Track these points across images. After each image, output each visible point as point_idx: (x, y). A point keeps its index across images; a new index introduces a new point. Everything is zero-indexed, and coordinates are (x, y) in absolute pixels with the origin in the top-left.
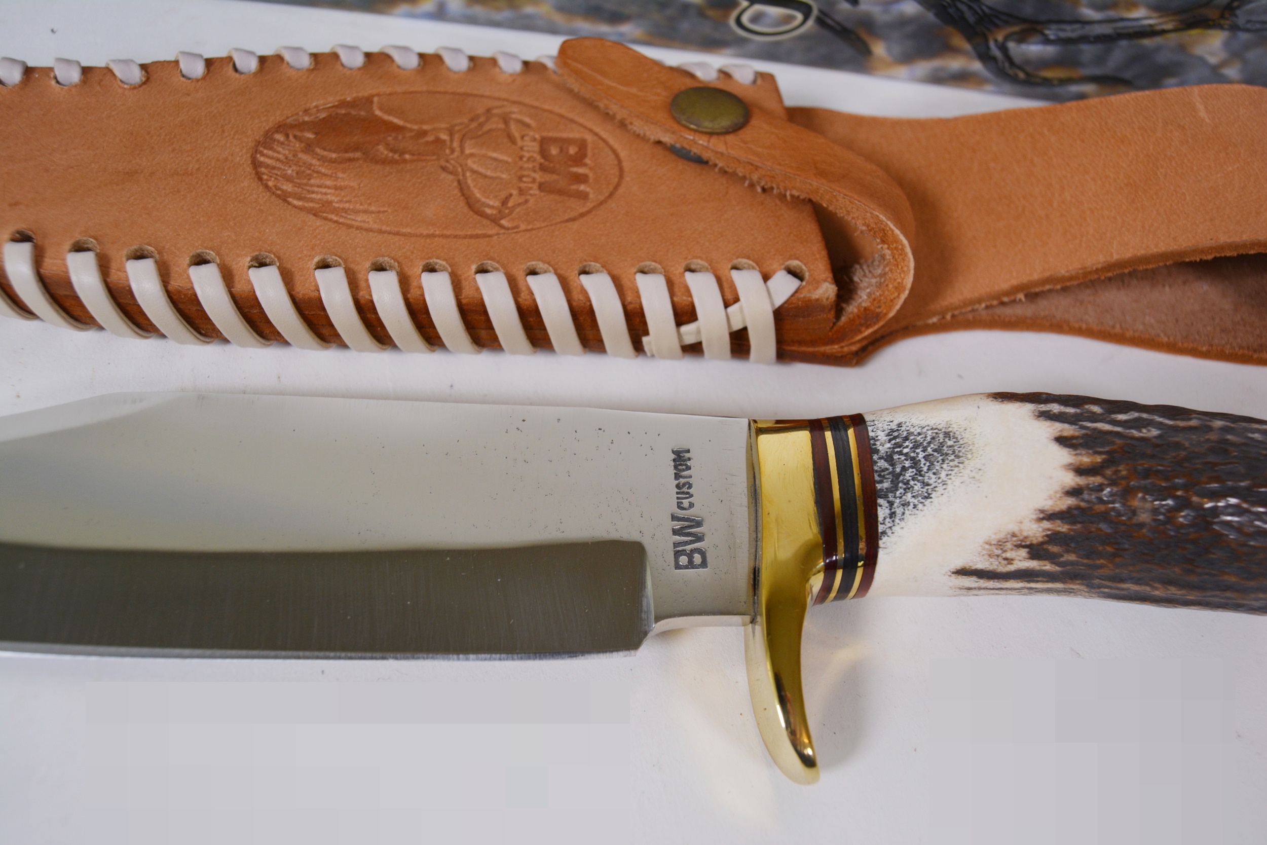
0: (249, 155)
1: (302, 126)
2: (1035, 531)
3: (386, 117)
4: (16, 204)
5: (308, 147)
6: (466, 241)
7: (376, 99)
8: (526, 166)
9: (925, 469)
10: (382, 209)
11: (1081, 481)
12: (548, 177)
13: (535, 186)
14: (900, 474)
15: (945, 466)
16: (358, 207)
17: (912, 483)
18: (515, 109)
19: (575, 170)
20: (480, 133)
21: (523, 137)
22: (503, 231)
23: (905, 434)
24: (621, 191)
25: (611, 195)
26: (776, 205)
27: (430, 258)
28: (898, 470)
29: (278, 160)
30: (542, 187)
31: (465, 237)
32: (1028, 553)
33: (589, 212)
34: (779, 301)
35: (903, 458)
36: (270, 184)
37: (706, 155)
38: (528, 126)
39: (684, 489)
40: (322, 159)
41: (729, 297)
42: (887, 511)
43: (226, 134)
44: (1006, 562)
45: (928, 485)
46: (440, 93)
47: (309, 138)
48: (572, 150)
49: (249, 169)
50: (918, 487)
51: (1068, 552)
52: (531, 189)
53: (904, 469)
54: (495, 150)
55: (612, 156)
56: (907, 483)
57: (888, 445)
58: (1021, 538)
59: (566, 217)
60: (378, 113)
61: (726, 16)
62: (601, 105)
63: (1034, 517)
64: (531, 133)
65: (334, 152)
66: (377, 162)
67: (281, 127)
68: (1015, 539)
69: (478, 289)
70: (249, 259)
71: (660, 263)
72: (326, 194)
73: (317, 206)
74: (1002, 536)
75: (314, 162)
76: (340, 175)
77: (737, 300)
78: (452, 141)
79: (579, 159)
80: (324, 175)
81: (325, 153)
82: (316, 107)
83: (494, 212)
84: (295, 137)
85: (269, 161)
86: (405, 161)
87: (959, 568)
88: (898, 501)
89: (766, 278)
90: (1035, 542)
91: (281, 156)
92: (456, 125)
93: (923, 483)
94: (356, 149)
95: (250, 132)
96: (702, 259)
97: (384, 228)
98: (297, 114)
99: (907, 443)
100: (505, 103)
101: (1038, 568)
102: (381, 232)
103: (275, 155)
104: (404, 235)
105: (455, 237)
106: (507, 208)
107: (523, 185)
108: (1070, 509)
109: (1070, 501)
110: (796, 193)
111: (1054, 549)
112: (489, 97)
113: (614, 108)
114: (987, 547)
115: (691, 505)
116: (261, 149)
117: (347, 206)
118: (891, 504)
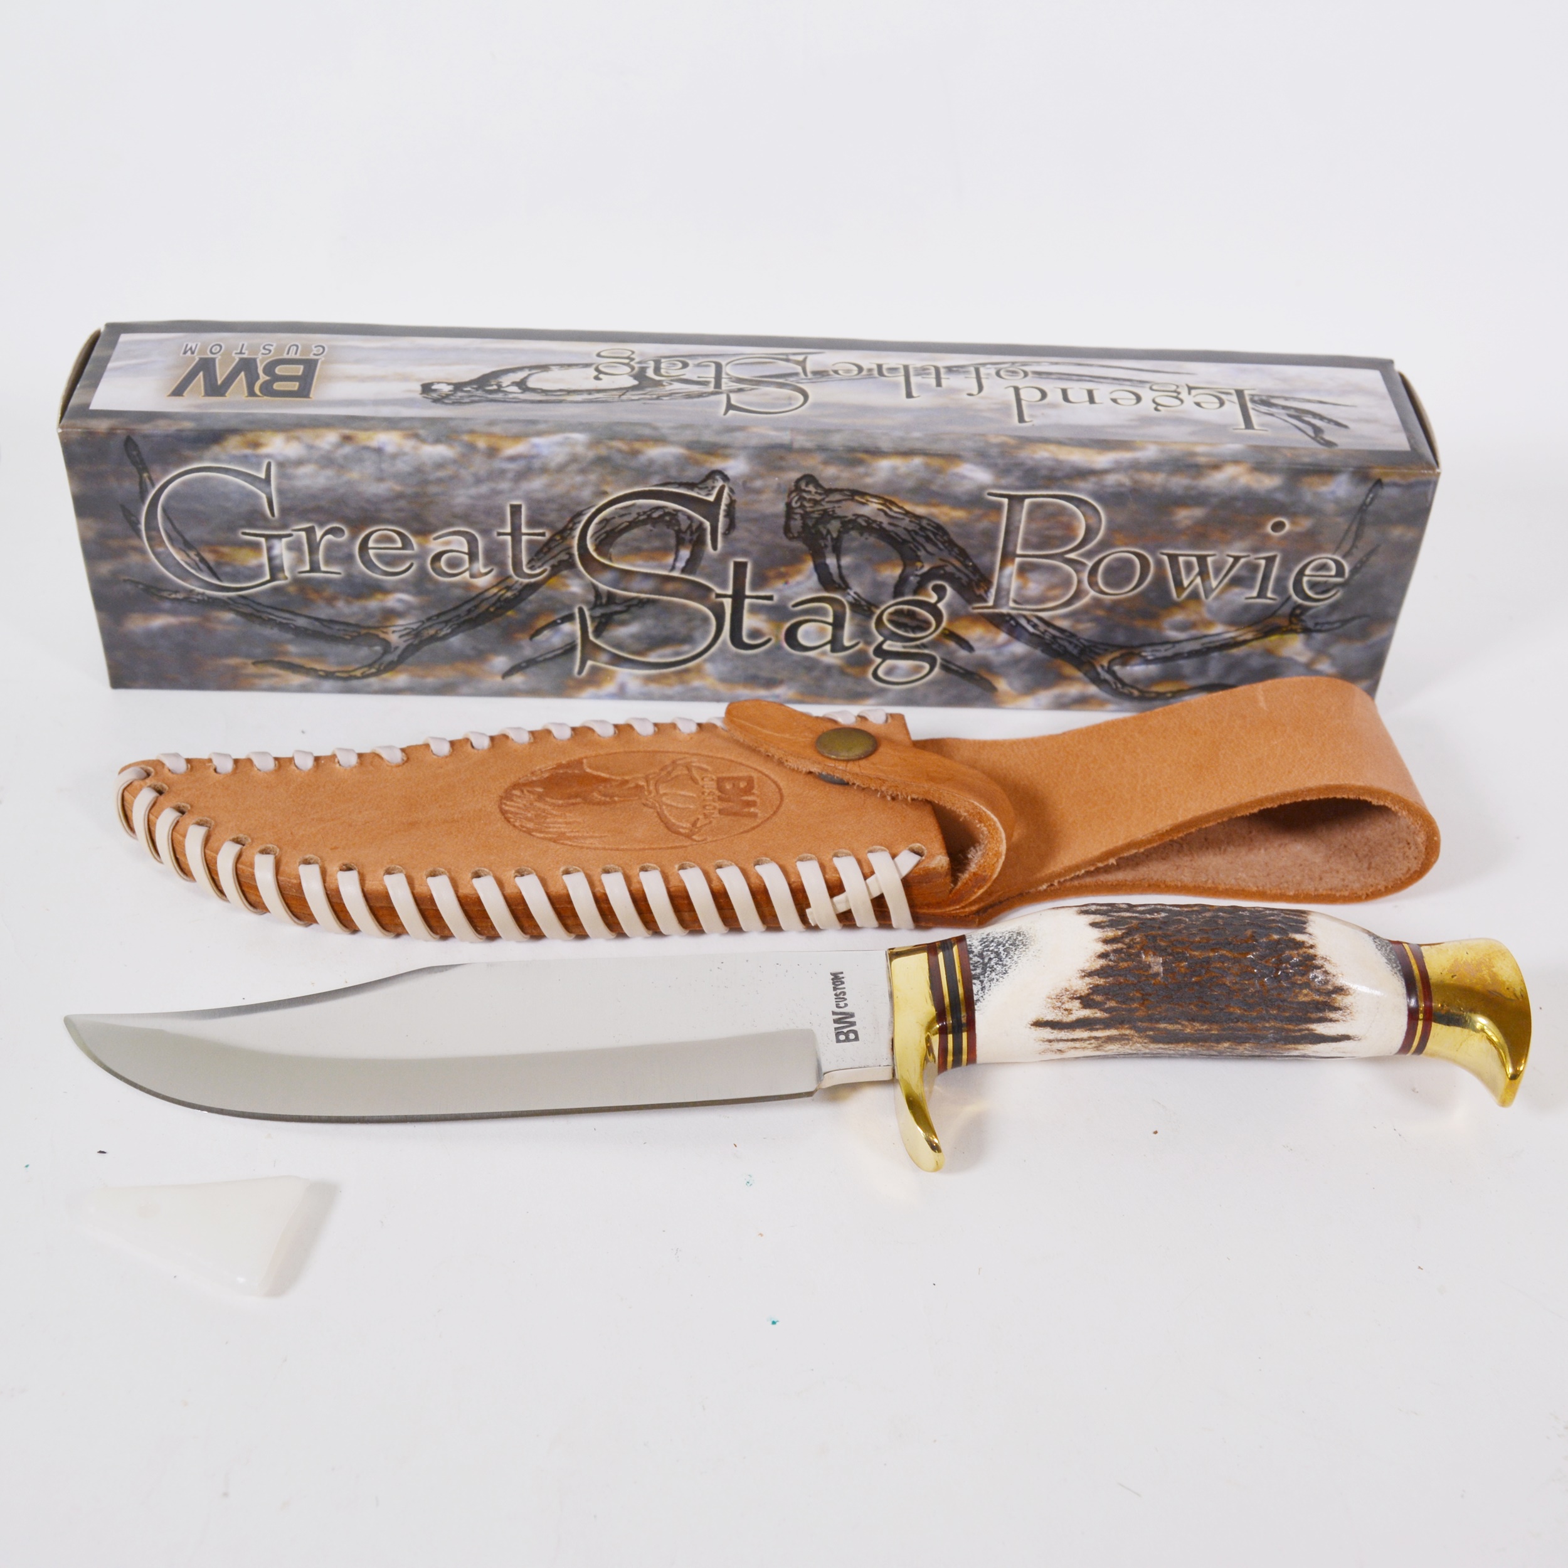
0: (497, 806)
1: (532, 783)
2: (1082, 986)
3: (595, 773)
4: (336, 848)
5: (540, 798)
6: (669, 851)
7: (585, 761)
8: (708, 798)
9: (1004, 957)
10: (603, 835)
11: (1109, 948)
12: (725, 805)
13: (716, 812)
14: (987, 964)
15: (1016, 952)
16: (585, 834)
17: (995, 966)
18: (695, 759)
19: (745, 798)
20: (669, 779)
21: (703, 779)
22: (695, 843)
23: (991, 939)
24: (782, 809)
25: (775, 813)
26: (903, 808)
27: (645, 862)
28: (986, 960)
29: (519, 808)
30: (721, 812)
31: (668, 848)
32: (1080, 1003)
33: (758, 826)
34: (904, 873)
35: (989, 953)
36: (517, 824)
37: (846, 778)
38: (706, 770)
39: (840, 997)
40: (553, 805)
41: (867, 871)
42: (980, 987)
43: (477, 793)
44: (1066, 1012)
45: (1006, 965)
46: (634, 752)
47: (539, 792)
48: (742, 785)
49: (499, 816)
50: (999, 968)
51: (1109, 999)
52: (713, 813)
53: (990, 959)
54: (682, 789)
55: (774, 786)
56: (993, 966)
57: (980, 947)
58: (1072, 992)
59: (741, 831)
60: (588, 770)
61: (865, 672)
62: (762, 750)
63: (1078, 975)
64: (709, 775)
65: (560, 799)
66: (594, 804)
67: (516, 786)
68: (1068, 993)
69: (681, 881)
70: (513, 872)
71: (814, 854)
72: (559, 828)
73: (555, 836)
74: (1058, 991)
75: (547, 807)
76: (568, 814)
77: (873, 873)
78: (648, 786)
79: (749, 790)
80: (556, 816)
81: (554, 801)
82: (540, 770)
83: (687, 831)
84: (528, 791)
85: (512, 809)
86: (615, 802)
87: (1035, 1020)
88: (986, 979)
89: (894, 856)
90: (1083, 994)
91: (521, 805)
92: (649, 775)
93: (1003, 965)
94: (576, 797)
95: (494, 791)
96: (845, 848)
97: (607, 847)
98: (527, 776)
99: (992, 944)
100: (687, 756)
101: (1092, 1016)
102: (604, 849)
103: (516, 804)
104: (623, 850)
105: (660, 849)
106: (696, 828)
107: (706, 812)
108: (1102, 968)
109: (1102, 962)
110: (915, 796)
111: (1098, 998)
112: (673, 752)
113: (772, 751)
114: (1050, 1000)
115: (846, 1005)
116: (505, 801)
117: (577, 834)
118: (982, 982)
